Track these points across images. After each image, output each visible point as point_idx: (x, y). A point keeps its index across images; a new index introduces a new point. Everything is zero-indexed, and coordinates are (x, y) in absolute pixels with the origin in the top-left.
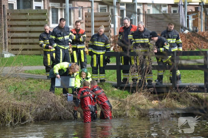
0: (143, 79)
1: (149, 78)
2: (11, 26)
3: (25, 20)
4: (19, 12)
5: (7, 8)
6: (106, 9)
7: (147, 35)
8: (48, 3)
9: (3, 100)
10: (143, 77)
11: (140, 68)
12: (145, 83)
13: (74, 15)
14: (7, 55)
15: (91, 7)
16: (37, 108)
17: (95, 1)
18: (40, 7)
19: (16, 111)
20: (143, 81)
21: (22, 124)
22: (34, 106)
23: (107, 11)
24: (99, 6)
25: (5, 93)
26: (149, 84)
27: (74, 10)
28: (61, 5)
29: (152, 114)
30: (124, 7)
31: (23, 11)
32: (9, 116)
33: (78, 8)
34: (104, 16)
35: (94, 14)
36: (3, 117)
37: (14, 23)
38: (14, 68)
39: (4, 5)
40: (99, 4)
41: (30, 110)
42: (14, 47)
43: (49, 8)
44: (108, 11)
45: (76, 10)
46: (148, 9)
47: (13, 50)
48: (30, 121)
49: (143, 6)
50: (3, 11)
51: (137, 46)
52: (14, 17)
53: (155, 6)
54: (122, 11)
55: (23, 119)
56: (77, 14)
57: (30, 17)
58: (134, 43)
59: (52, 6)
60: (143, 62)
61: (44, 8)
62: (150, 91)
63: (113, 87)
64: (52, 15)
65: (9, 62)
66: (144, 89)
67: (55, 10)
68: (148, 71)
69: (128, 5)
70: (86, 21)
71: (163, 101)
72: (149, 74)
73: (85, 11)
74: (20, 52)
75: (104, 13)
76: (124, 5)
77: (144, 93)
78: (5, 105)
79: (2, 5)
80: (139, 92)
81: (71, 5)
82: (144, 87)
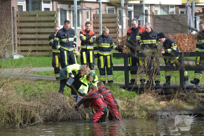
0: (151, 80)
1: (157, 79)
2: (20, 28)
3: (34, 22)
4: (28, 14)
5: (16, 9)
6: (113, 11)
7: (155, 36)
8: (56, 5)
9: (12, 102)
10: (151, 78)
11: (147, 69)
12: (153, 84)
13: (82, 17)
14: (16, 57)
15: (99, 9)
16: (46, 109)
17: (103, 3)
18: (48, 9)
19: (26, 112)
20: (150, 82)
21: (31, 124)
22: (43, 107)
23: (115, 13)
24: (107, 8)
25: (14, 94)
26: (156, 85)
27: (82, 11)
28: (70, 7)
29: (160, 115)
30: (132, 8)
31: (32, 12)
32: (18, 117)
33: (86, 10)
34: (112, 17)
35: (102, 15)
36: (13, 118)
37: (24, 25)
38: (23, 69)
39: (13, 7)
40: (107, 5)
41: (39, 111)
42: (24, 48)
43: (57, 10)
44: (116, 12)
45: (84, 11)
46: (156, 11)
47: (22, 51)
48: (39, 122)
49: (151, 7)
50: (12, 13)
51: (145, 47)
52: (24, 19)
53: (163, 7)
54: (130, 12)
55: (33, 120)
56: (85, 16)
57: (39, 19)
58: (141, 44)
59: (61, 7)
60: (151, 63)
61: (53, 9)
62: (158, 92)
63: (121, 87)
64: (61, 16)
65: (18, 63)
66: (151, 90)
67: (63, 12)
68: (156, 72)
69: (135, 6)
70: (94, 23)
71: (170, 102)
72: (157, 75)
73: (93, 13)
74: (29, 54)
75: (112, 14)
76: (132, 6)
77: (152, 94)
78: (14, 106)
79: (12, 6)
80: (147, 93)
81: (79, 6)
82: (152, 88)
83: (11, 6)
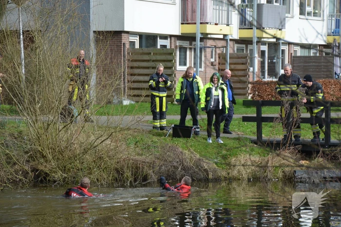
0: (290, 133)
1: (296, 133)
2: (132, 68)
3: (148, 61)
4: (141, 51)
5: (127, 46)
6: (243, 49)
7: (295, 81)
8: (175, 41)
9: (121, 155)
10: (289, 131)
11: (285, 121)
12: (291, 139)
13: (205, 56)
14: (126, 102)
15: (226, 47)
16: (161, 165)
17: (231, 40)
18: (165, 46)
19: (137, 168)
20: (289, 137)
21: (143, 183)
22: (158, 162)
23: (245, 52)
24: (236, 45)
25: (124, 147)
26: (296, 140)
27: (206, 50)
28: (191, 44)
29: (299, 177)
30: (265, 48)
31: (146, 50)
32: (128, 174)
33: (210, 48)
34: (242, 58)
35: (230, 55)
36: (122, 174)
37: (136, 64)
38: (136, 117)
39: (124, 43)
40: (236, 43)
41: (153, 168)
42: (136, 92)
43: (176, 47)
44: (247, 51)
45: (209, 50)
46: (295, 51)
47: (134, 96)
48: (152, 181)
49: (289, 46)
50: (122, 50)
51: (283, 94)
52: (136, 57)
53: (303, 46)
54: (263, 52)
55: (145, 178)
56: (209, 55)
57: (154, 58)
58: (278, 90)
59: (180, 44)
60: (289, 114)
61: (171, 46)
62: (297, 149)
63: (252, 142)
64: (180, 55)
65: (129, 110)
66: (289, 147)
67: (183, 50)
68: (295, 124)
69: (270, 45)
70: (219, 64)
71: (313, 161)
72: (296, 128)
73: (218, 51)
74: (142, 99)
75: (242, 53)
76: (266, 45)
77: (290, 151)
78: (124, 160)
79: (123, 42)
80: (283, 150)
81: (203, 43)
82: (290, 144)
83: (121, 41)
